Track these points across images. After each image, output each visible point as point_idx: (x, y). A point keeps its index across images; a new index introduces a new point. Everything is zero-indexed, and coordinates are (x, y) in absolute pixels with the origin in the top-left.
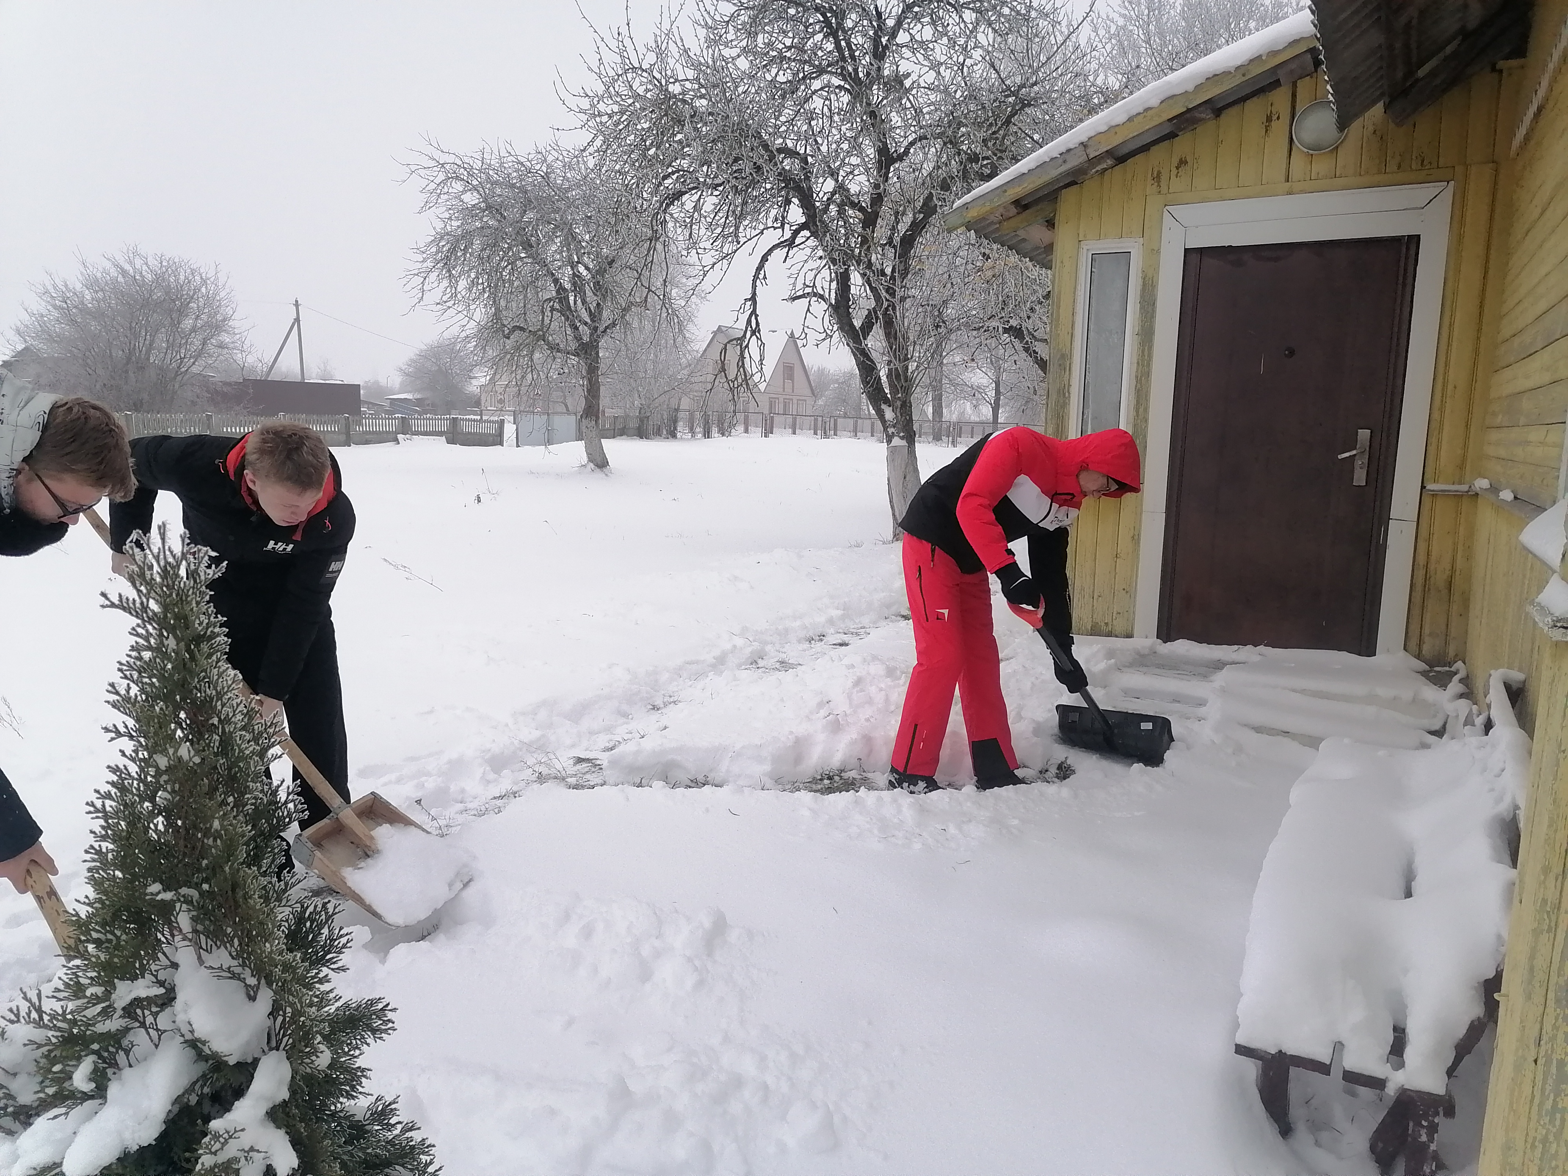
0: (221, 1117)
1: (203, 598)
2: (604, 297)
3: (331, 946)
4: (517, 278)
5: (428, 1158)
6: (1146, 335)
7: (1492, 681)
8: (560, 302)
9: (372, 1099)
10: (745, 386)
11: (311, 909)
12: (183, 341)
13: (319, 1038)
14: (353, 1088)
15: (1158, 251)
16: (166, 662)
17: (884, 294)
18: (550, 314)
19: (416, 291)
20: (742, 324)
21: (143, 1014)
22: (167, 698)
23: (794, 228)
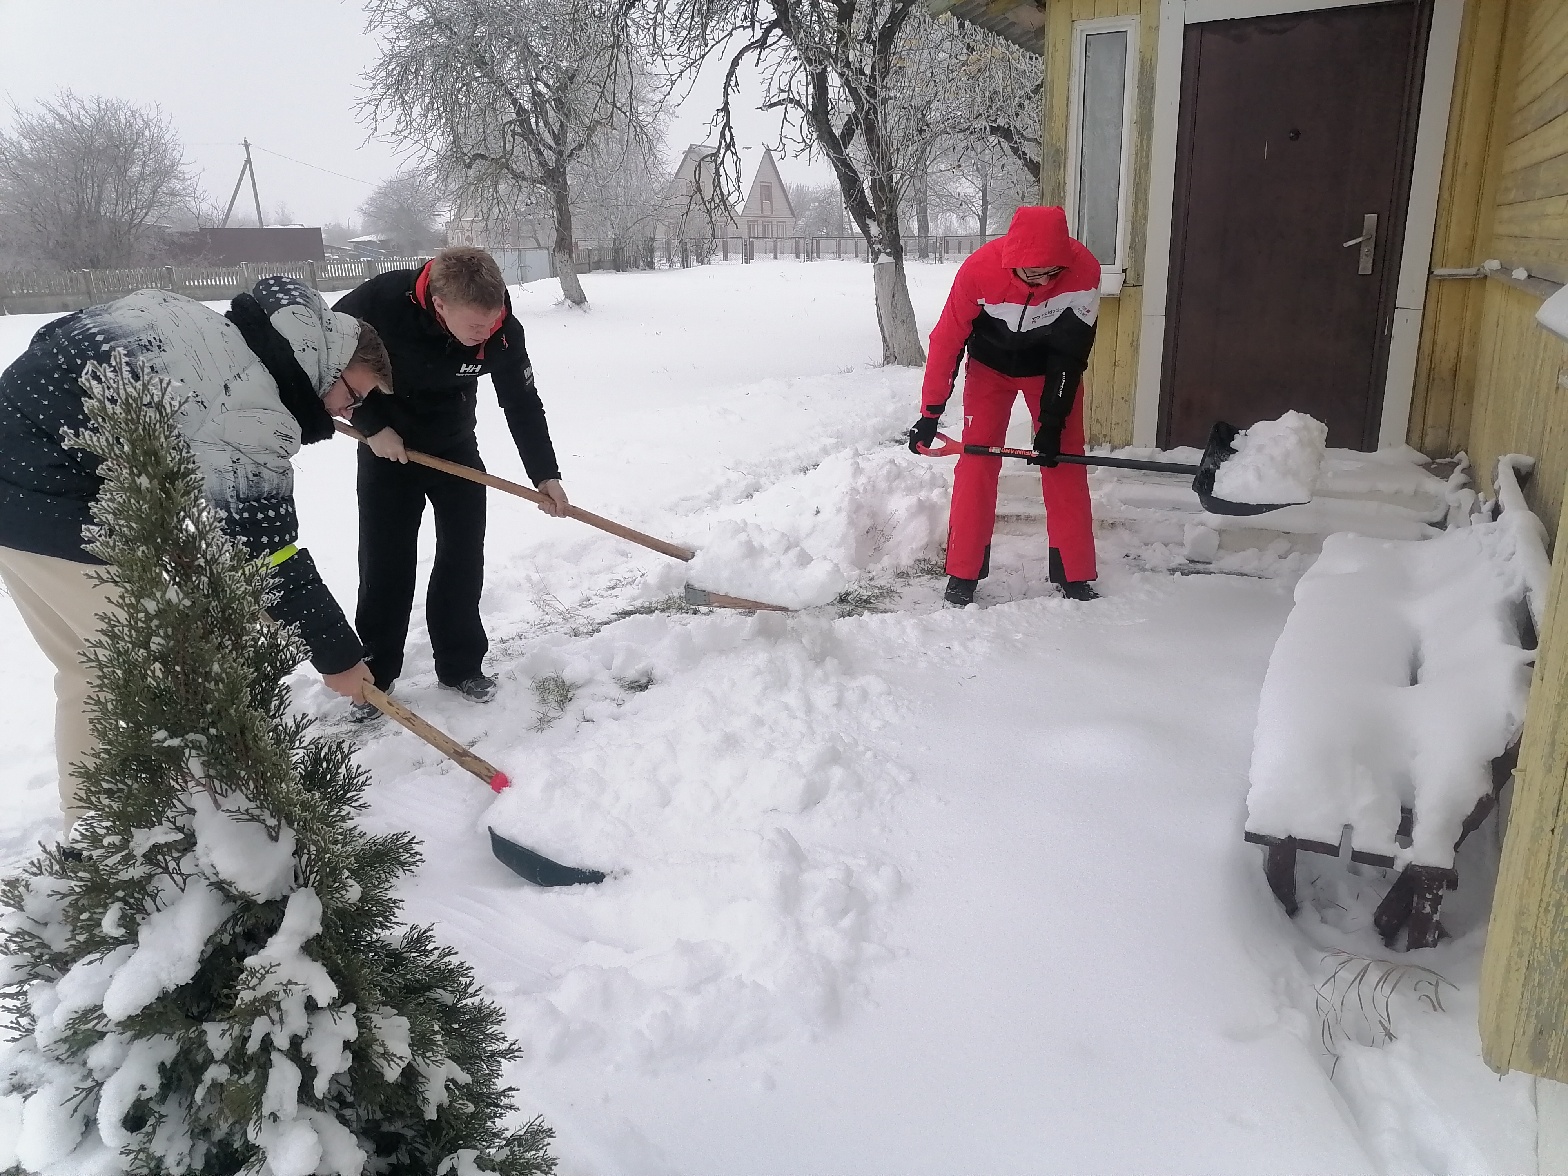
0: (257, 954)
1: (171, 432)
2: (567, 116)
3: (350, 784)
4: (473, 101)
5: (468, 980)
6: (1145, 123)
7: (1501, 467)
8: (521, 125)
9: (406, 929)
10: (722, 207)
11: (326, 749)
12: (133, 191)
13: (347, 873)
14: (386, 918)
15: (1157, 28)
16: (141, 502)
17: (864, 94)
18: (511, 140)
19: (369, 121)
20: (714, 141)
21: (165, 859)
22: (147, 540)
23: (764, 26)
